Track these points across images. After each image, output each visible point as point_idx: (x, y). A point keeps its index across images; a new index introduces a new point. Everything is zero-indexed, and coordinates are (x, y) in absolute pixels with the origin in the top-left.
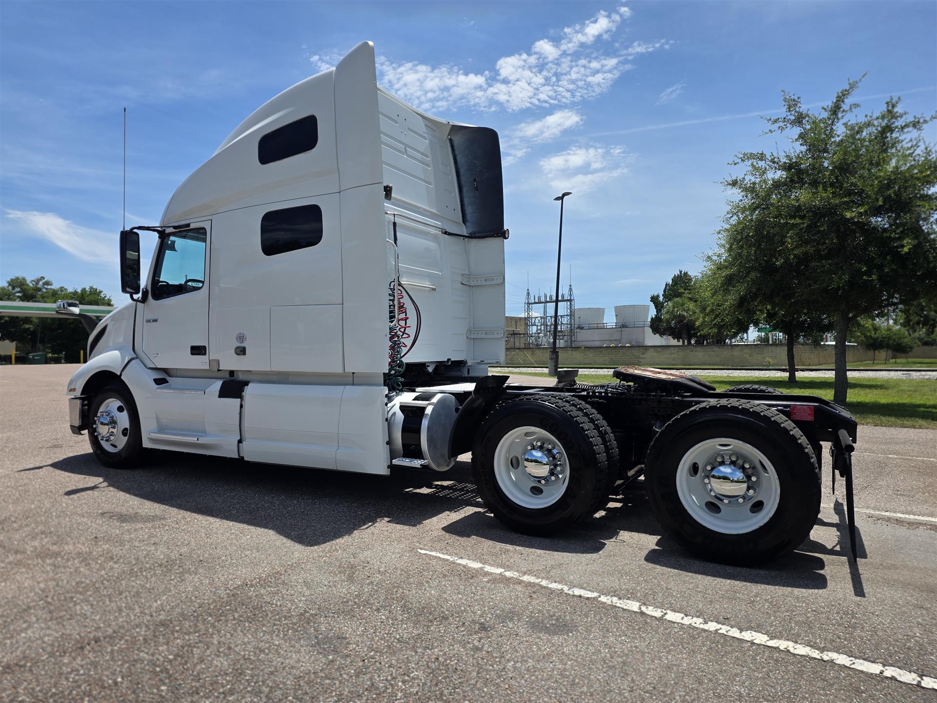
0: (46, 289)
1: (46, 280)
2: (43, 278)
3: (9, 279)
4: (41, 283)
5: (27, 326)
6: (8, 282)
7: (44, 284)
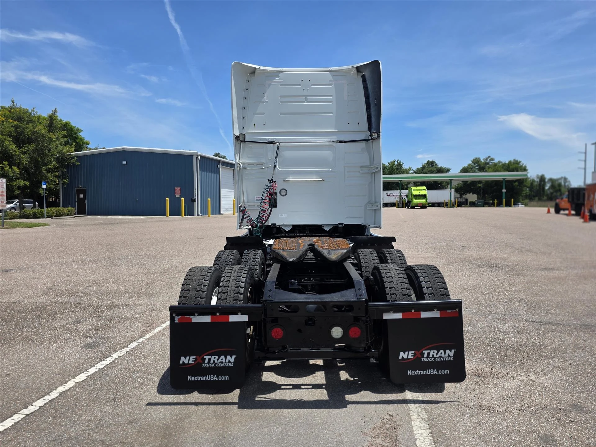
0: (491, 163)
1: (491, 158)
2: (489, 157)
3: (472, 160)
4: (488, 160)
5: (479, 185)
6: (472, 161)
7: (490, 160)
